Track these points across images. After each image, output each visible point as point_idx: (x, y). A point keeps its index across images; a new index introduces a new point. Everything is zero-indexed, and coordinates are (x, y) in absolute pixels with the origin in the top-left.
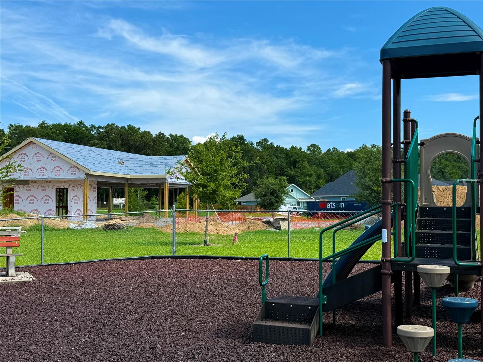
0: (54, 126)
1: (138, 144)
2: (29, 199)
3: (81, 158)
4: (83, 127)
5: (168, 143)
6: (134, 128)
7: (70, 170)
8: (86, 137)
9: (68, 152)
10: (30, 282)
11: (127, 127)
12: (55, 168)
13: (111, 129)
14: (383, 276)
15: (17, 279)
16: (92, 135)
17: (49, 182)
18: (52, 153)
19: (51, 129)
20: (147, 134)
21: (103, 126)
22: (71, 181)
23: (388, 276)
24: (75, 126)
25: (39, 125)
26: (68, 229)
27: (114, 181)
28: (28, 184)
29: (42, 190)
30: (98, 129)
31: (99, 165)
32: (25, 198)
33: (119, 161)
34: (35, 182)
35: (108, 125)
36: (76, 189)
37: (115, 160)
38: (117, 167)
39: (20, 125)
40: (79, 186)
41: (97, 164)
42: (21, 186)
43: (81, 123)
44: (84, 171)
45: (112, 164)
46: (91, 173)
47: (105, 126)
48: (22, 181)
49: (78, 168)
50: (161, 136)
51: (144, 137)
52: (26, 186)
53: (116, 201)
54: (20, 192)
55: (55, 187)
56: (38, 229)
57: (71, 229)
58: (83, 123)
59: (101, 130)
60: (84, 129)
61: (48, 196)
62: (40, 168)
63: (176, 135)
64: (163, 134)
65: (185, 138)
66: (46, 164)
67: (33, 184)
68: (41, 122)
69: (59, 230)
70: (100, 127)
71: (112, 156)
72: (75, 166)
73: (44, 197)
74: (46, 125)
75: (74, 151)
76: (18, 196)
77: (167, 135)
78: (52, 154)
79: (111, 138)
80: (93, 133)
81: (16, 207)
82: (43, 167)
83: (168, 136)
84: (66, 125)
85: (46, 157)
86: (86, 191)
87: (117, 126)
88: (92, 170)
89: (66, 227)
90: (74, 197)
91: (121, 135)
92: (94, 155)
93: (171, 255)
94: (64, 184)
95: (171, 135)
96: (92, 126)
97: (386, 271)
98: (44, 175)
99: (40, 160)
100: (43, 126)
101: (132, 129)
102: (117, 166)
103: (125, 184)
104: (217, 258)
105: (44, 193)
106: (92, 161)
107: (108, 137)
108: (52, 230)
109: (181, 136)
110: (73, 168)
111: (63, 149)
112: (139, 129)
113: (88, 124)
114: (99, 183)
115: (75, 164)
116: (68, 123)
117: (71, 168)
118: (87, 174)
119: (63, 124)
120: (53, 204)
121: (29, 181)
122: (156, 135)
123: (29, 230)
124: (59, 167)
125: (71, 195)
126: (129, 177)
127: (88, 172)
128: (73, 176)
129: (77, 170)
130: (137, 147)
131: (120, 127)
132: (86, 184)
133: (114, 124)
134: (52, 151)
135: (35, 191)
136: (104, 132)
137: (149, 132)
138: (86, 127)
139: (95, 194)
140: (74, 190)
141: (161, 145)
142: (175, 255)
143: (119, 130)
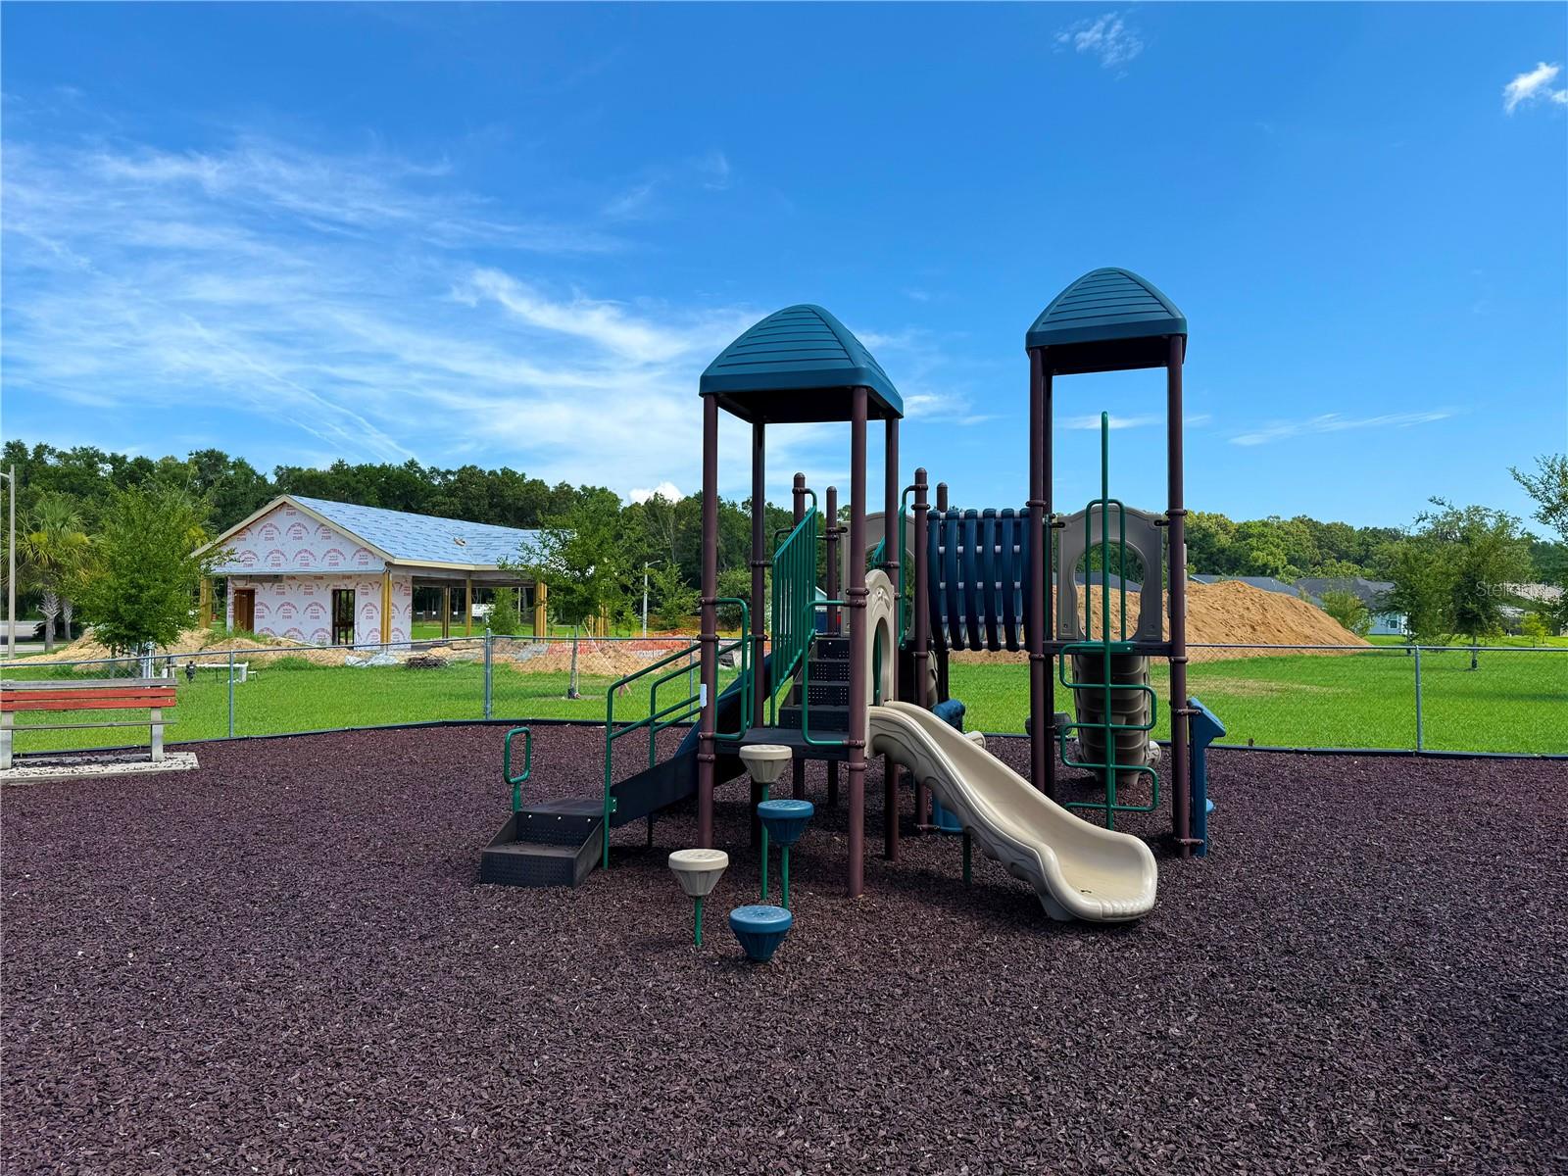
0: (360, 468)
1: (521, 503)
2: (282, 609)
3: (379, 535)
4: (415, 471)
5: (578, 502)
6: (514, 473)
7: (358, 555)
8: (422, 490)
9: (355, 522)
10: (184, 771)
11: (499, 473)
12: (329, 552)
13: (469, 475)
14: (700, 764)
15: (162, 767)
16: (434, 486)
17: (319, 577)
18: (323, 525)
19: (355, 475)
20: (538, 485)
21: (454, 469)
22: (360, 575)
23: (708, 764)
24: (401, 470)
25: (332, 468)
26: (344, 666)
27: (444, 576)
28: (281, 581)
29: (305, 593)
30: (444, 475)
31: (414, 547)
32: (274, 607)
33: (455, 540)
34: (293, 578)
35: (464, 468)
36: (370, 590)
37: (449, 536)
38: (450, 550)
39: (297, 467)
40: (376, 586)
41: (409, 545)
42: (267, 585)
43: (412, 464)
44: (382, 559)
45: (441, 543)
46: (396, 562)
47: (459, 471)
48: (269, 576)
49: (371, 552)
50: (564, 491)
51: (533, 490)
52: (276, 585)
53: (478, 610)
54: (263, 596)
55: (331, 588)
56: (287, 666)
57: (347, 667)
58: (417, 464)
59: (452, 478)
60: (418, 475)
61: (316, 604)
62: (300, 552)
63: (593, 489)
64: (569, 486)
65: (610, 493)
66: (312, 544)
67: (290, 582)
68: (336, 462)
69: (325, 668)
70: (449, 472)
71: (443, 530)
72: (365, 549)
73: (310, 605)
74: (346, 467)
75: (367, 520)
76: (262, 604)
77: (577, 488)
78: (325, 528)
79: (471, 492)
80: (437, 483)
81: (258, 624)
82: (306, 551)
83: (578, 490)
84: (383, 467)
85: (312, 532)
86: (386, 595)
87: (481, 470)
88: (398, 556)
89: (339, 663)
90: (366, 606)
91: (489, 487)
92: (406, 527)
93: (484, 719)
94: (346, 581)
95: (584, 488)
96: (434, 470)
97: (706, 756)
98: (307, 565)
99: (301, 538)
100: (339, 469)
101: (509, 478)
102: (451, 547)
103: (465, 581)
104: (564, 723)
105: (310, 599)
106: (401, 538)
107: (464, 490)
108: (312, 668)
109: (603, 490)
110: (362, 553)
111: (344, 517)
112: (524, 475)
113: (425, 466)
114: (415, 580)
115: (365, 545)
116: (387, 464)
117: (358, 551)
118: (388, 564)
119: (378, 466)
120: (326, 621)
121: (282, 576)
122: (556, 487)
123: (269, 668)
124: (335, 550)
125: (360, 602)
126: (472, 568)
127: (390, 559)
128: (363, 568)
129: (369, 555)
130: (519, 509)
131: (487, 472)
132: (386, 582)
133: (475, 467)
134: (323, 521)
135: (293, 595)
136: (455, 481)
137: (542, 482)
138: (422, 472)
139: (409, 600)
140: (367, 594)
141: (564, 506)
142: (492, 718)
143: (485, 477)
